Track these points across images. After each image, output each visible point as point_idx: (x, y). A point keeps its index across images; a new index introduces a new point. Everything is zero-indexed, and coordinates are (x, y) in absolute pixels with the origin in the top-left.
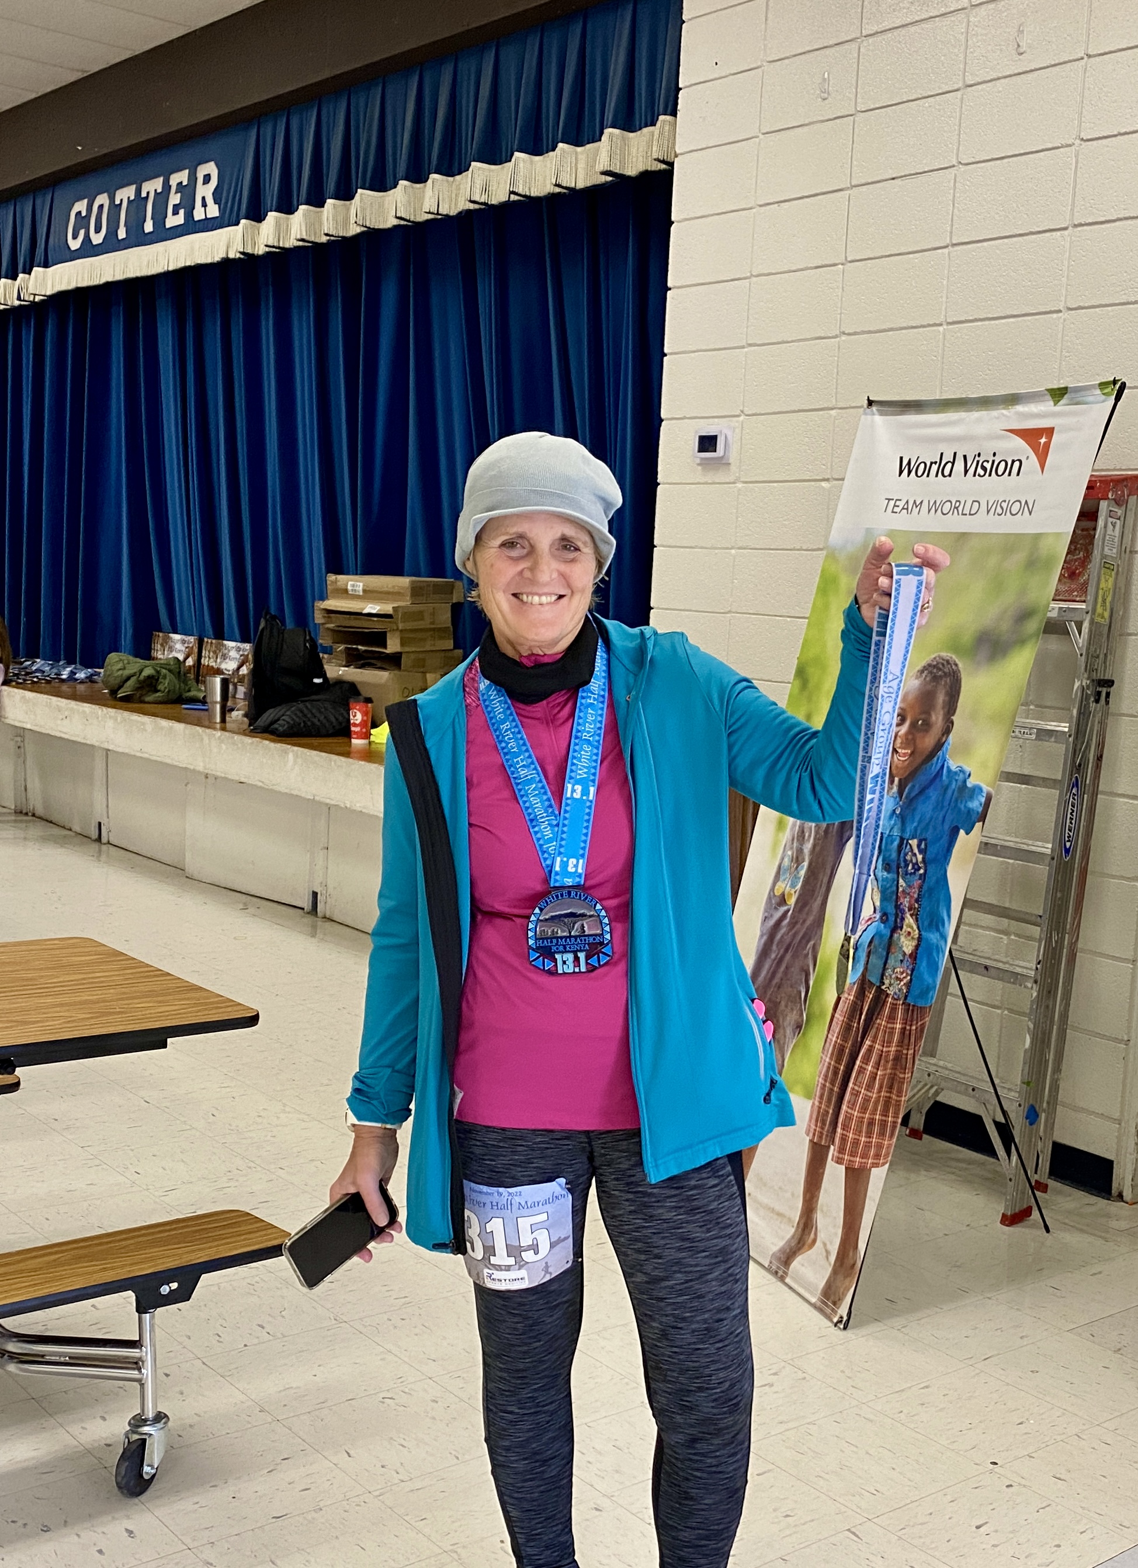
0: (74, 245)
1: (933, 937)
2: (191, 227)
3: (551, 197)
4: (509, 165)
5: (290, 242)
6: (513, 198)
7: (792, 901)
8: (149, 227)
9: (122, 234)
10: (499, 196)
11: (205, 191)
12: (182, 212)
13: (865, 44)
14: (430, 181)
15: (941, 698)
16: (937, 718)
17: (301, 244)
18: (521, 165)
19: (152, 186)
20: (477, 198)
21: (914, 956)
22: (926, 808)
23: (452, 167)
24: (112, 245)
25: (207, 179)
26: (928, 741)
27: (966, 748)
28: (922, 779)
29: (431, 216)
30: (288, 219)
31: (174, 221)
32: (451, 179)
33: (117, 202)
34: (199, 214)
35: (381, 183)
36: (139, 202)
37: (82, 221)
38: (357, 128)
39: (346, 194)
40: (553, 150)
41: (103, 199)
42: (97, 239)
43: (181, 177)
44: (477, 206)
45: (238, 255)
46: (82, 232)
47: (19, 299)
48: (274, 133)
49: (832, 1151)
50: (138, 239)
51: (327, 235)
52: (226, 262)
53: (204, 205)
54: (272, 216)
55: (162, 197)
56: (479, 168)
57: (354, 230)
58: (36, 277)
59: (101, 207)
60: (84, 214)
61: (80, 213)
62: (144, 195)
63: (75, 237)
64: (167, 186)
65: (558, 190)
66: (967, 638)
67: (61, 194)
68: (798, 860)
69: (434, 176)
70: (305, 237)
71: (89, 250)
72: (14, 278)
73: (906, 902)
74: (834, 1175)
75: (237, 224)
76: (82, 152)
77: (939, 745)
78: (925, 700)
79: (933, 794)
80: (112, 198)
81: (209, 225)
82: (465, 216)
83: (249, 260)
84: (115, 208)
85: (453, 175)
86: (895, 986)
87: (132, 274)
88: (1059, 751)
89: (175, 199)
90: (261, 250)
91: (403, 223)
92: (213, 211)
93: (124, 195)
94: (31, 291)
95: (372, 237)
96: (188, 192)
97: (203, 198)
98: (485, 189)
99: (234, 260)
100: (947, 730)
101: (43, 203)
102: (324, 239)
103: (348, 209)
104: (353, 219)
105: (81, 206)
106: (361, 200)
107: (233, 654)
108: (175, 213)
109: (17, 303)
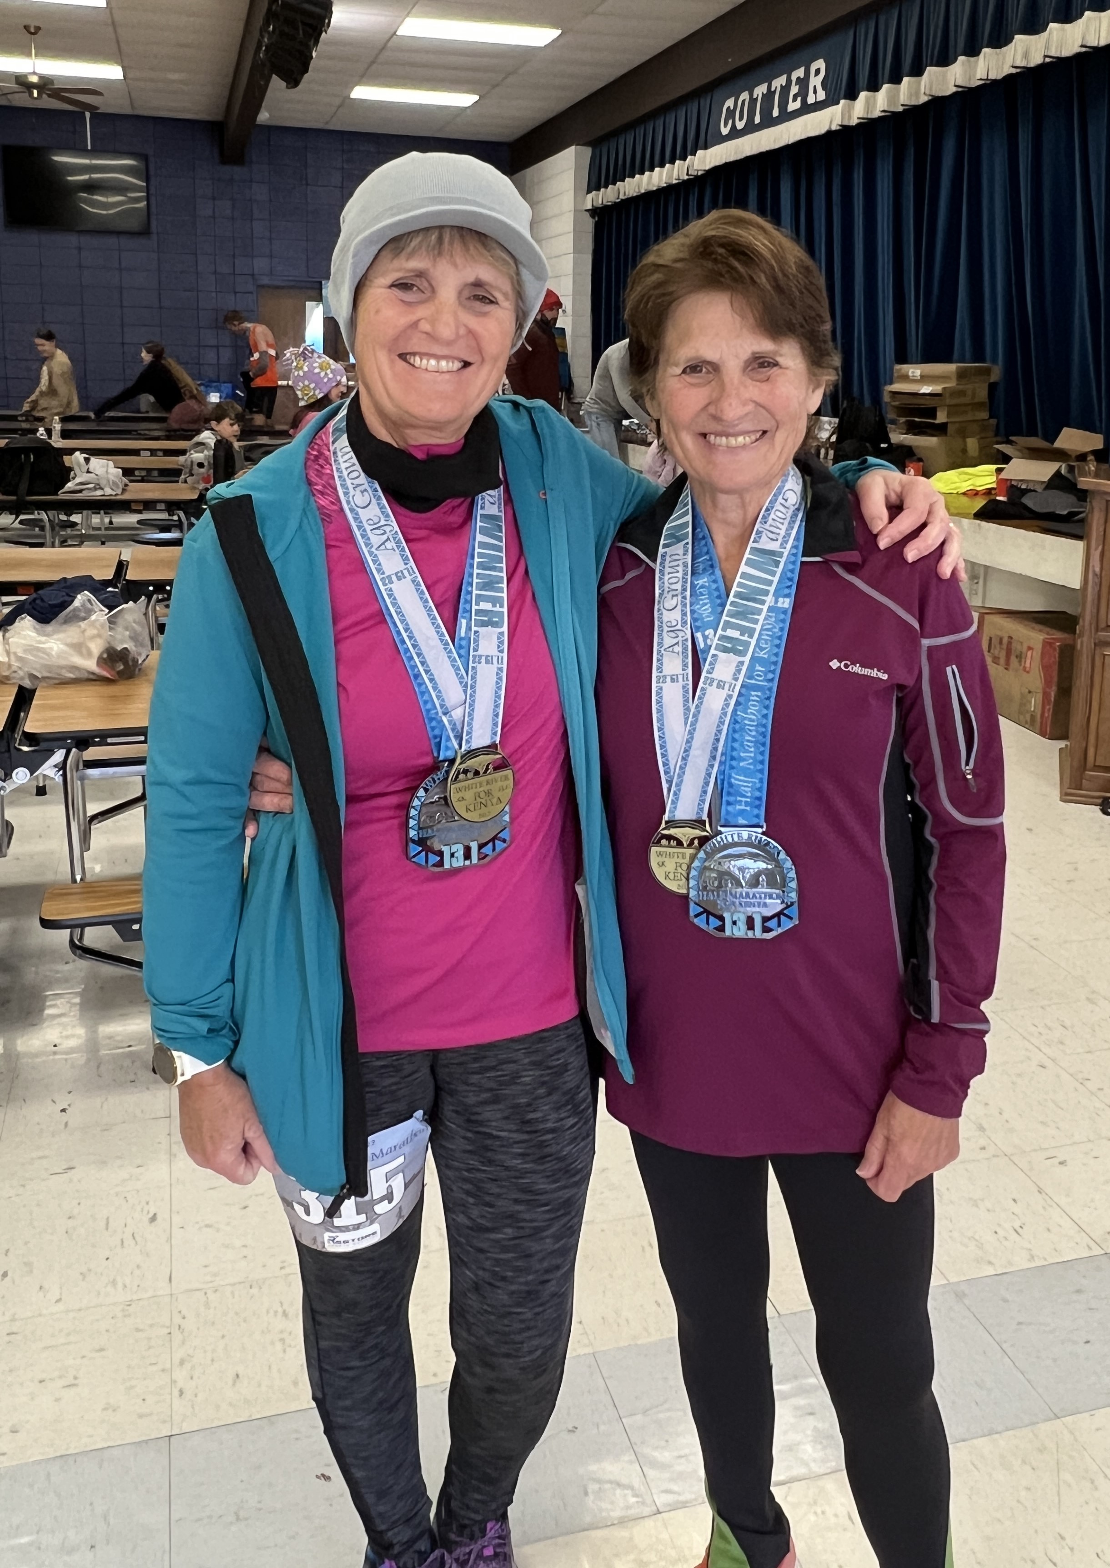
0: (725, 131)
2: (806, 109)
3: (1078, 56)
4: (1047, 33)
5: (876, 114)
6: (1048, 60)
8: (776, 113)
9: (757, 120)
10: (1036, 60)
11: (816, 81)
12: (799, 99)
14: (982, 55)
17: (883, 114)
18: (1055, 33)
19: (779, 82)
20: (1018, 64)
23: (1000, 40)
24: (751, 128)
25: (818, 72)
29: (983, 82)
30: (874, 97)
31: (793, 106)
32: (998, 50)
33: (755, 97)
34: (811, 100)
35: (945, 61)
36: (769, 95)
37: (731, 113)
39: (917, 72)
40: (1082, 17)
41: (745, 96)
42: (740, 125)
43: (800, 73)
44: (1018, 70)
45: (838, 128)
46: (730, 122)
47: (687, 174)
48: (866, 31)
50: (768, 122)
51: (902, 105)
52: (829, 133)
53: (815, 92)
54: (863, 95)
55: (786, 89)
56: (1021, 40)
57: (924, 99)
58: (699, 159)
59: (744, 101)
60: (732, 108)
61: (729, 107)
62: (773, 89)
63: (726, 125)
64: (789, 81)
65: (1084, 50)
67: (718, 94)
69: (986, 50)
70: (886, 109)
71: (735, 134)
72: (685, 159)
75: (838, 103)
76: (732, 62)
80: (751, 94)
81: (819, 106)
82: (1010, 78)
83: (845, 130)
84: (753, 101)
85: (1000, 48)
89: (794, 89)
90: (854, 122)
91: (960, 89)
92: (821, 95)
93: (760, 90)
94: (695, 168)
95: (937, 103)
96: (803, 83)
97: (815, 87)
98: (1026, 55)
99: (836, 131)
101: (705, 102)
102: (901, 109)
103: (919, 83)
104: (922, 90)
105: (730, 103)
106: (930, 74)
107: (827, 426)
108: (795, 100)
109: (686, 177)
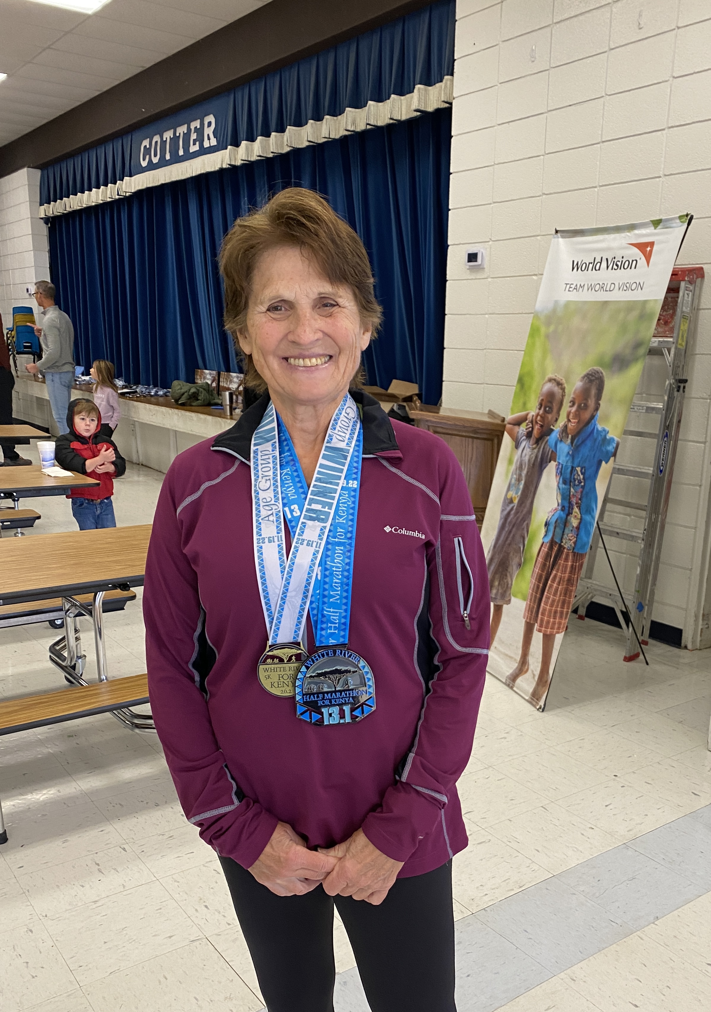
0: (144, 164)
1: (587, 518)
2: (203, 151)
3: (389, 126)
4: (367, 108)
5: (254, 158)
6: (369, 127)
7: (516, 501)
8: (181, 153)
9: (168, 157)
10: (361, 127)
11: (209, 131)
12: (197, 143)
13: (555, 28)
14: (324, 120)
15: (593, 392)
16: (591, 403)
17: (259, 158)
18: (372, 108)
19: (181, 130)
20: (349, 128)
21: (578, 528)
22: (585, 451)
23: (336, 111)
24: (163, 163)
25: (210, 124)
26: (586, 415)
27: (606, 418)
28: (583, 435)
29: (326, 140)
30: (252, 145)
31: (194, 148)
32: (335, 118)
33: (164, 139)
34: (206, 144)
35: (299, 123)
36: (175, 139)
37: (147, 151)
38: (286, 93)
39: (281, 129)
40: (389, 99)
41: (157, 138)
42: (155, 160)
43: (196, 124)
44: (350, 133)
45: (228, 166)
46: (148, 157)
47: (118, 195)
48: (242, 96)
49: (536, 626)
50: (176, 159)
51: (272, 152)
52: (222, 170)
53: (209, 139)
54: (244, 143)
55: (187, 136)
56: (350, 111)
57: (286, 149)
58: (126, 184)
59: (156, 142)
60: (148, 147)
61: (146, 146)
62: (178, 135)
63: (144, 160)
64: (189, 129)
65: (392, 121)
66: (607, 359)
67: (136, 136)
68: (519, 480)
69: (327, 117)
70: (261, 154)
71: (151, 167)
72: (115, 183)
73: (574, 500)
74: (537, 638)
75: (226, 149)
76: (145, 112)
77: (592, 417)
78: (585, 393)
79: (589, 443)
80: (162, 138)
81: (212, 150)
82: (344, 138)
83: (233, 169)
84: (163, 143)
85: (336, 116)
86: (568, 544)
87: (174, 178)
88: (657, 418)
89: (194, 136)
90: (239, 163)
91: (311, 144)
92: (214, 142)
93: (168, 135)
94: (124, 190)
95: (296, 152)
96: (200, 131)
97: (208, 135)
98: (354, 123)
99: (225, 169)
100: (597, 409)
101: (127, 140)
102: (271, 155)
103: (283, 138)
104: (285, 144)
105: (146, 143)
106: (289, 132)
107: (235, 380)
108: (194, 144)
109: (117, 197)
